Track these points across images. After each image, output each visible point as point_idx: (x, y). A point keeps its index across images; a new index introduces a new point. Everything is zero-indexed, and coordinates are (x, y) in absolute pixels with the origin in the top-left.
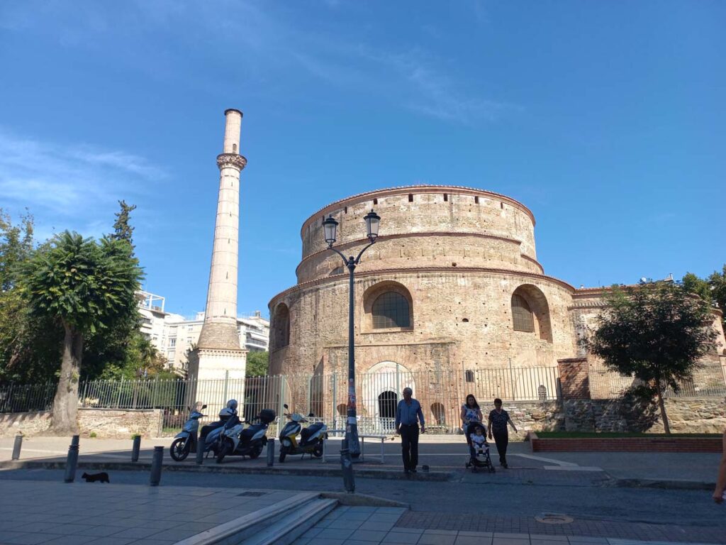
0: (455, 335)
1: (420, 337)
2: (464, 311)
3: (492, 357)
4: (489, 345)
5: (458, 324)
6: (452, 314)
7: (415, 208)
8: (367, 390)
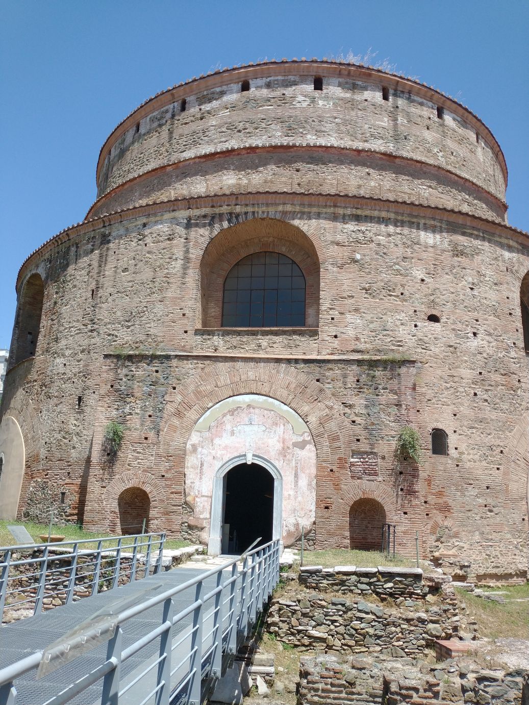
1: (331, 344)
2: (432, 298)
3: (486, 404)
4: (481, 377)
5: (418, 324)
6: (406, 301)
7: (325, 103)
8: (197, 459)
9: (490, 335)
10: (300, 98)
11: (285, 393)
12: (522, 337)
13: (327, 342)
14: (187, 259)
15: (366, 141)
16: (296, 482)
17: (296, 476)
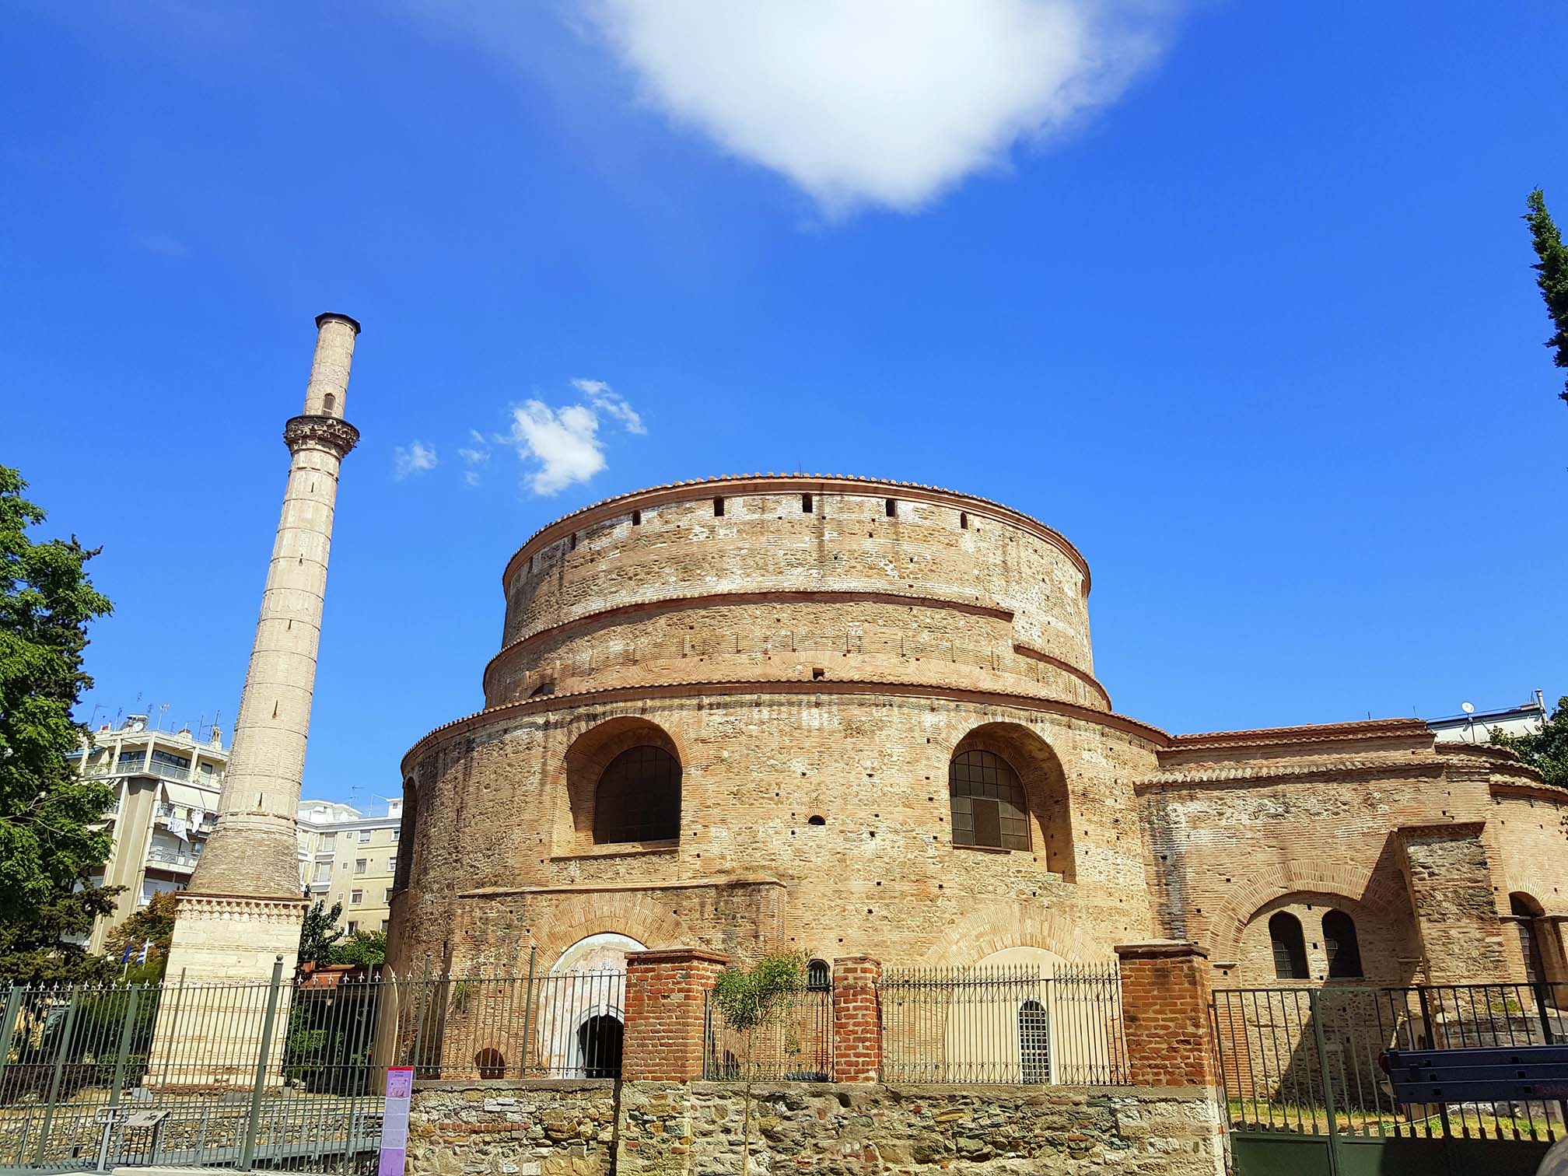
0: (786, 859)
1: (692, 866)
2: (814, 795)
3: (886, 922)
4: (880, 888)
5: (797, 830)
6: (782, 803)
7: (728, 532)
8: (550, 1012)
9: (896, 832)
10: (697, 529)
12: (948, 828)
13: (688, 864)
14: (544, 772)
15: (781, 573)
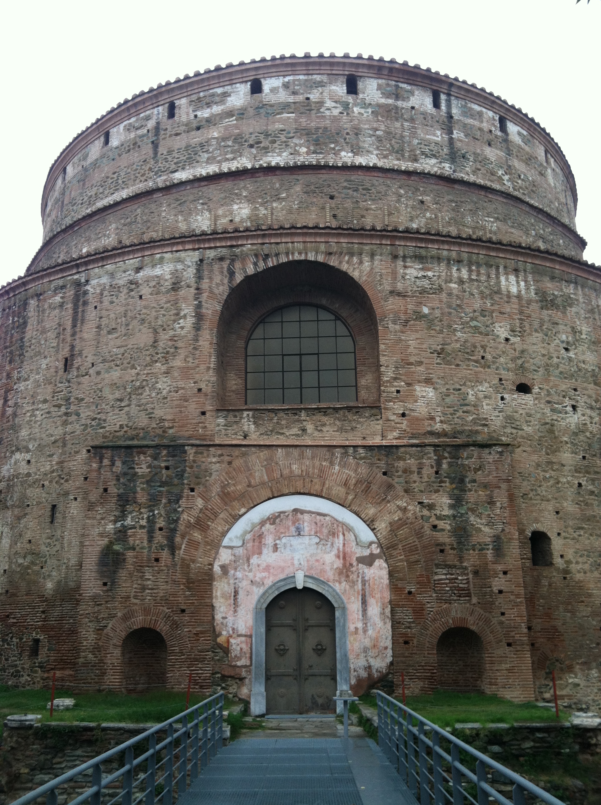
0: (498, 426)
1: (398, 425)
2: (519, 362)
3: (594, 497)
4: (586, 462)
5: (506, 396)
6: (489, 367)
7: (362, 111)
8: (229, 584)
10: (329, 104)
11: (343, 490)
13: (393, 423)
16: (365, 611)
17: (364, 602)
